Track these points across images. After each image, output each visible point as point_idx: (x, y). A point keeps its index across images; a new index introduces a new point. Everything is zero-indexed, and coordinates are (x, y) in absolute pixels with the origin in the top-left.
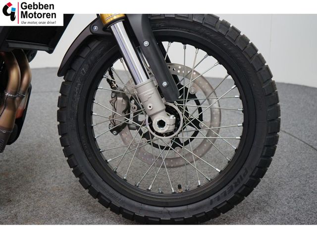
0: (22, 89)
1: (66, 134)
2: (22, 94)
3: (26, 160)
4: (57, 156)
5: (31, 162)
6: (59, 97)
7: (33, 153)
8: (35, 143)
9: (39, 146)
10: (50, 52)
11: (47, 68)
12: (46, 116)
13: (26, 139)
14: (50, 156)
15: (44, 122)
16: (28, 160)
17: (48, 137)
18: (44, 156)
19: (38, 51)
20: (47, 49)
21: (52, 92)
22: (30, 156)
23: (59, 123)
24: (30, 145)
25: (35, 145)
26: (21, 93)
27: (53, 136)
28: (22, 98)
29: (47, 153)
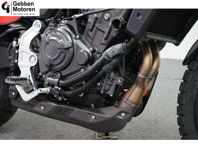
0: (152, 72)
1: (183, 115)
2: (151, 77)
3: (144, 132)
4: (170, 133)
5: (148, 134)
6: (181, 83)
7: (150, 127)
8: (152, 119)
9: (156, 122)
10: (177, 44)
11: (167, 59)
12: (163, 98)
13: (146, 115)
14: (164, 132)
15: (161, 103)
16: (146, 132)
17: (164, 116)
18: (159, 131)
19: (167, 43)
20: (175, 42)
21: (170, 79)
22: (147, 129)
23: (178, 105)
24: (148, 120)
25: (152, 121)
26: (150, 75)
27: (168, 116)
28: (150, 79)
29: (162, 129)
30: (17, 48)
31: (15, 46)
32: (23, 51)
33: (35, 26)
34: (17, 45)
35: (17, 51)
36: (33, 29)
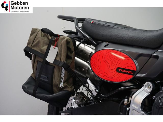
30: (129, 105)
31: (126, 104)
32: (134, 109)
33: (146, 87)
34: (128, 103)
35: (128, 109)
36: (143, 90)
